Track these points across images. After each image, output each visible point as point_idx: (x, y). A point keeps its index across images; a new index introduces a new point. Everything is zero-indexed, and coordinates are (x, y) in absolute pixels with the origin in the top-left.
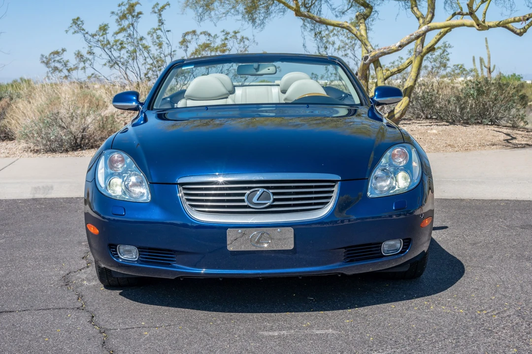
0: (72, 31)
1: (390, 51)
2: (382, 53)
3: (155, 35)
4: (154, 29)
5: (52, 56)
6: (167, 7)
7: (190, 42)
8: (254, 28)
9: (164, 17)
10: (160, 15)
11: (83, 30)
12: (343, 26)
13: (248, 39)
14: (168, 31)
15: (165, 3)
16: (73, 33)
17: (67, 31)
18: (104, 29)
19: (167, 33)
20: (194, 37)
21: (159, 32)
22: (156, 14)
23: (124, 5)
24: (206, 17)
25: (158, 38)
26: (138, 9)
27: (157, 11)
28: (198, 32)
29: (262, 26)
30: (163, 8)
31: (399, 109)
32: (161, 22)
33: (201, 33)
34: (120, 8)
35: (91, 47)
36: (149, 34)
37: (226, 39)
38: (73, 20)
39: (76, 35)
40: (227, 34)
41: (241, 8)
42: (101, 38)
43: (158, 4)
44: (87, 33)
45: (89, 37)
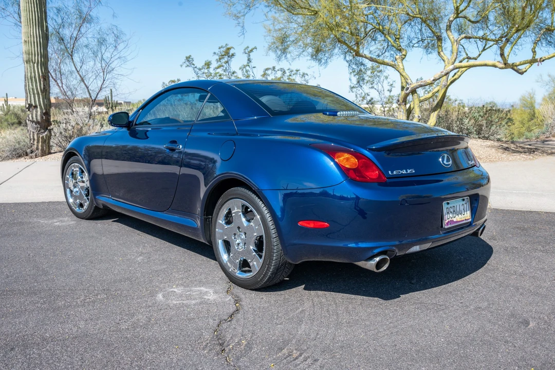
0: (185, 65)
1: (426, 84)
2: (419, 85)
3: (244, 69)
4: (244, 65)
5: (170, 83)
6: (254, 50)
7: (269, 75)
9: (251, 57)
10: (249, 55)
11: (193, 64)
12: (390, 64)
13: (308, 75)
14: (254, 67)
15: (253, 47)
16: (186, 67)
17: (181, 66)
18: (208, 64)
20: (273, 72)
21: (248, 68)
22: (247, 55)
23: (223, 48)
24: (283, 58)
25: (247, 71)
26: (231, 52)
27: (247, 52)
28: (276, 69)
29: (326, 64)
30: (251, 51)
32: (249, 60)
33: (278, 70)
34: (220, 50)
36: (240, 69)
38: (187, 57)
39: (188, 68)
40: (292, 71)
41: (310, 50)
42: (206, 71)
43: (248, 47)
44: (196, 67)
45: (197, 70)
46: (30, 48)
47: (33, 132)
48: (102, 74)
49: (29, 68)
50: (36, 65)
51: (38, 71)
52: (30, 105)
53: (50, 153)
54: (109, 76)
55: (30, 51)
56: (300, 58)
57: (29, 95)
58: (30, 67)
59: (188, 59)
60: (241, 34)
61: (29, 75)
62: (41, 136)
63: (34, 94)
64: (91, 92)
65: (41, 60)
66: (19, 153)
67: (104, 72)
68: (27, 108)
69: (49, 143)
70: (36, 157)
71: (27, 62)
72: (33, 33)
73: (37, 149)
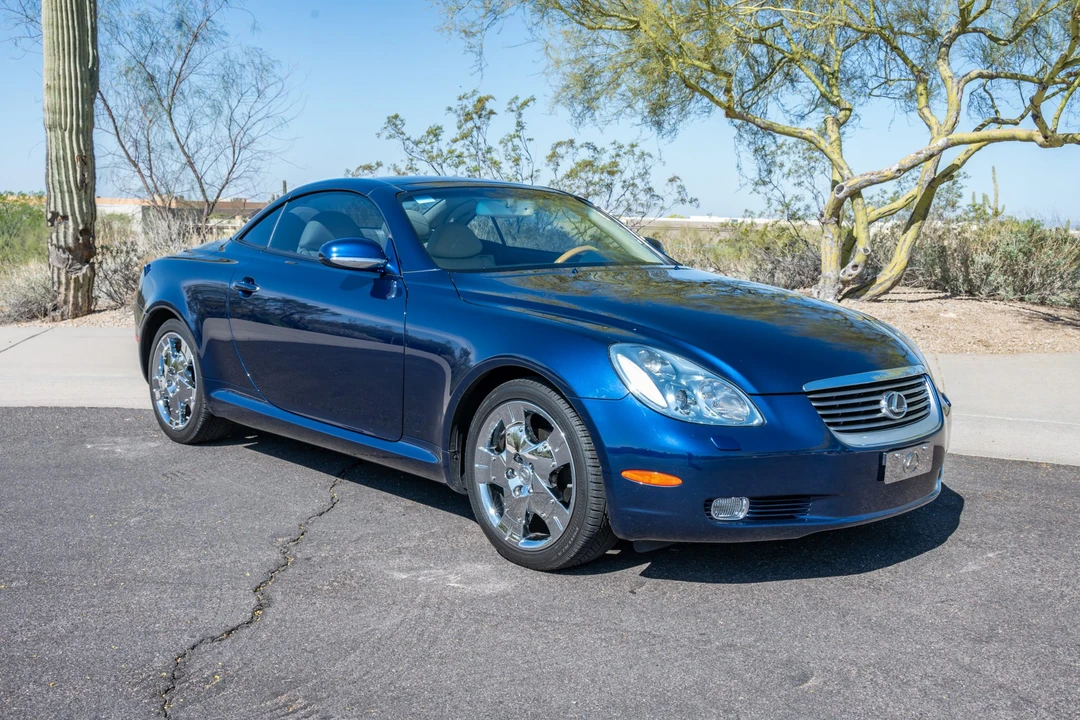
0: (386, 134)
1: (881, 179)
2: (866, 181)
3: (510, 144)
4: (510, 136)
5: (361, 171)
6: (531, 104)
7: (562, 157)
8: (660, 136)
9: (523, 119)
10: (520, 115)
11: (402, 133)
12: (804, 135)
13: (650, 156)
14: (530, 140)
15: (528, 98)
16: (388, 138)
17: (379, 135)
18: (435, 133)
19: (528, 142)
20: (570, 150)
21: (516, 141)
22: (514, 113)
23: (467, 98)
24: (588, 120)
25: (515, 149)
26: (489, 105)
27: (515, 108)
28: (577, 144)
29: (673, 134)
30: (525, 104)
31: (890, 275)
32: (520, 125)
33: (582, 146)
34: (460, 103)
35: (412, 160)
36: (501, 142)
37: (618, 155)
38: (388, 118)
39: (392, 140)
40: (621, 147)
41: (641, 105)
42: (428, 148)
43: (517, 98)
44: (408, 139)
45: (411, 145)
46: (57, 101)
47: (59, 269)
48: (229, 152)
49: (53, 139)
50: (67, 134)
51: (72, 146)
52: (55, 215)
53: (91, 312)
54: (246, 154)
55: (57, 107)
56: (621, 119)
57: (52, 194)
58: (56, 138)
59: (394, 121)
60: (476, 68)
61: (54, 154)
62: (73, 277)
63: (62, 192)
65: (78, 125)
66: (33, 311)
67: (234, 146)
68: (49, 221)
69: (90, 290)
70: (63, 320)
71: (50, 129)
72: (64, 69)
73: (66, 302)
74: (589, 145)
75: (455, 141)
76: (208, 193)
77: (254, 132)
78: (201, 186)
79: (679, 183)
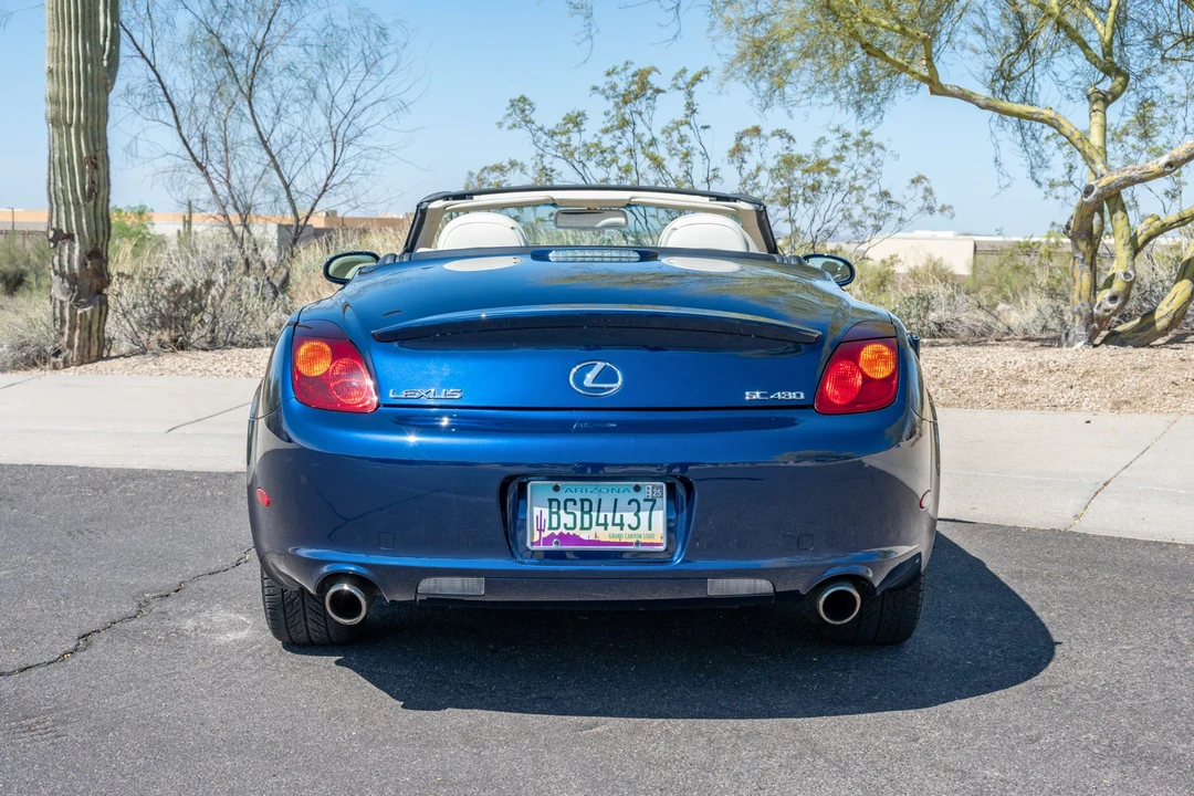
0: (509, 122)
1: (1144, 176)
2: (1126, 179)
3: (675, 134)
4: (677, 123)
6: (704, 79)
7: (749, 151)
9: (696, 99)
10: (690, 94)
11: (531, 121)
12: (1041, 116)
13: (882, 148)
14: (706, 127)
15: (700, 69)
16: (510, 128)
17: (500, 125)
18: (576, 121)
19: (702, 132)
20: (756, 140)
21: (685, 130)
22: (682, 92)
23: (618, 73)
24: (776, 100)
25: (682, 140)
26: (655, 80)
27: (682, 86)
28: (766, 131)
29: (878, 117)
30: (697, 79)
32: (691, 108)
33: (773, 135)
34: (609, 79)
35: (542, 156)
36: (664, 132)
38: (511, 101)
39: (516, 131)
40: (846, 136)
42: (564, 140)
43: (684, 71)
44: (541, 129)
45: (545, 138)
46: (61, 90)
47: (62, 302)
48: (328, 149)
49: (56, 137)
50: (73, 130)
51: (78, 146)
52: (58, 232)
53: (100, 358)
54: (350, 151)
55: (61, 96)
57: (55, 206)
58: (61, 136)
59: (521, 105)
60: (584, 36)
61: (57, 156)
62: (79, 312)
63: (66, 204)
64: (295, 196)
65: (86, 119)
66: (32, 358)
67: (335, 140)
68: (50, 240)
70: (65, 367)
71: (52, 123)
73: (70, 345)
74: (780, 133)
75: (606, 131)
76: (298, 204)
77: (361, 121)
78: (289, 194)
79: (925, 184)
